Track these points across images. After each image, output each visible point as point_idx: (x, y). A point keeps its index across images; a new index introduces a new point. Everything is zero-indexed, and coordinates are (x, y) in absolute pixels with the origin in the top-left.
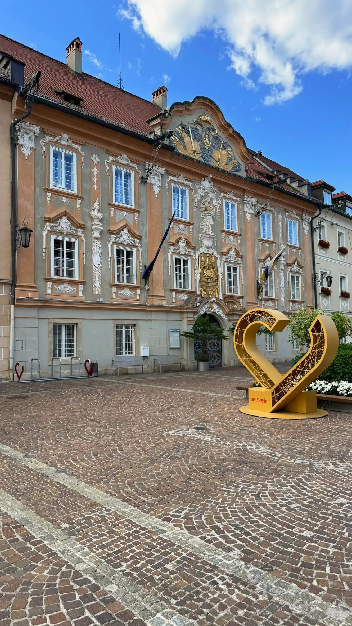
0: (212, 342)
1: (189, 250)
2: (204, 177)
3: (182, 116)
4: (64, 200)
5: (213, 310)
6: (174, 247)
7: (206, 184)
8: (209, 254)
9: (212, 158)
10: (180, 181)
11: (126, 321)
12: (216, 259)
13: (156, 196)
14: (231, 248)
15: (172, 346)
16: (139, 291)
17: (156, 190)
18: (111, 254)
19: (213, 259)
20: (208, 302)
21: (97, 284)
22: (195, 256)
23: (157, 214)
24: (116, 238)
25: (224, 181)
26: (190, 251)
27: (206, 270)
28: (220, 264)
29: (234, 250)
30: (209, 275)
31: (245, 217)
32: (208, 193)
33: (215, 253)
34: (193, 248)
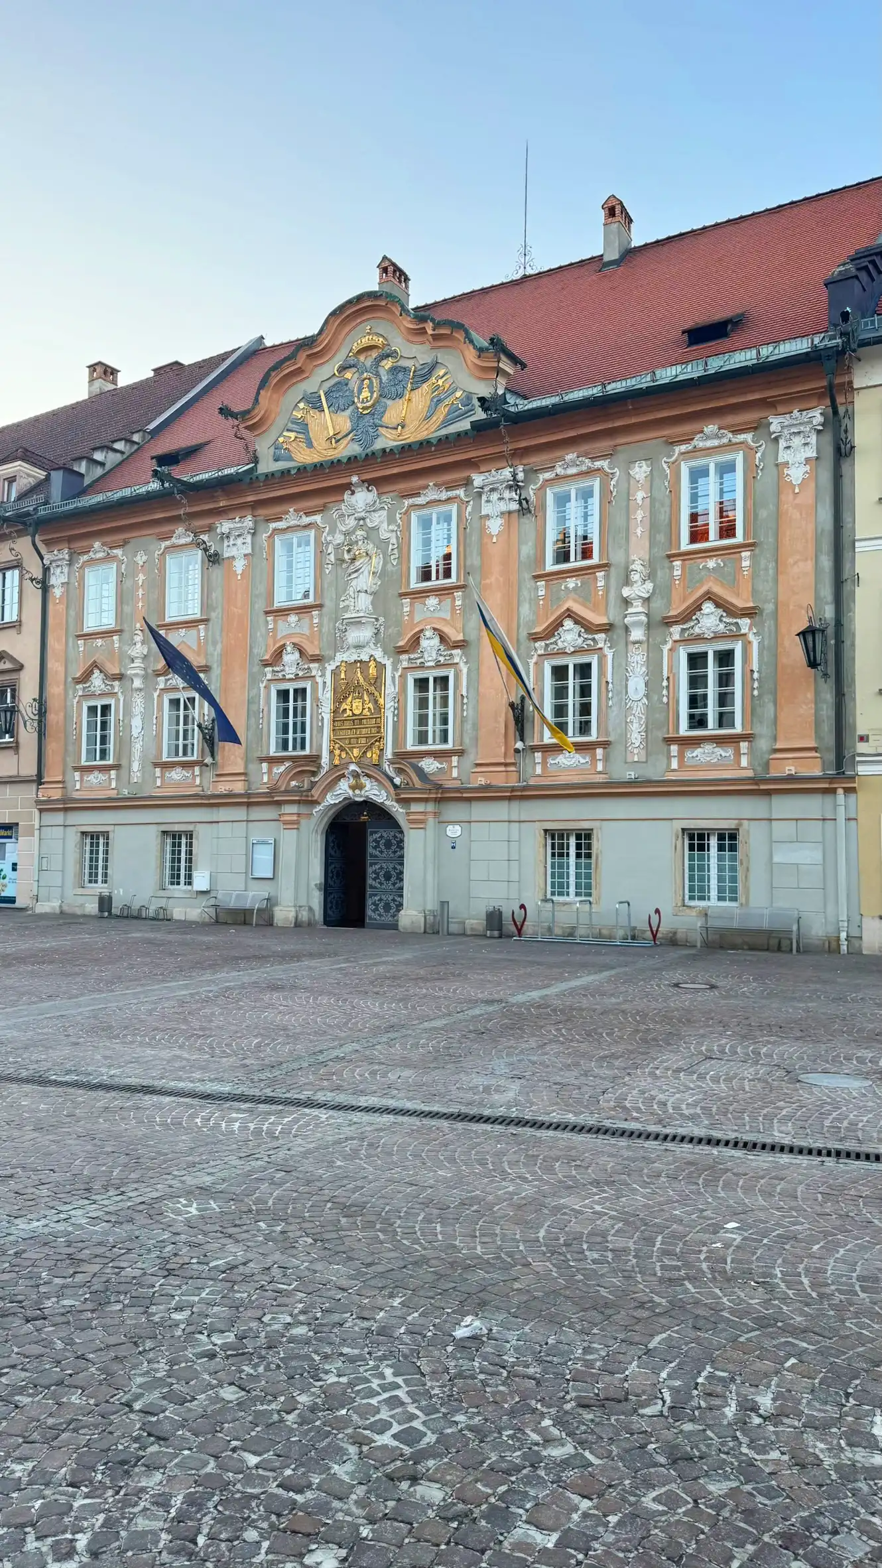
0: (381, 868)
1: (306, 666)
2: (348, 486)
3: (308, 377)
4: (99, 642)
5: (363, 792)
6: (271, 669)
7: (362, 498)
8: (361, 661)
9: (382, 426)
10: (292, 523)
11: (176, 825)
12: (381, 667)
13: (239, 577)
14: (422, 631)
15: (257, 875)
16: (197, 769)
17: (239, 566)
18: (158, 713)
19: (372, 671)
20: (343, 776)
21: (136, 766)
22: (323, 675)
23: (240, 611)
24: (167, 680)
25: (395, 471)
26: (309, 668)
27: (350, 699)
28: (393, 678)
29: (428, 633)
30: (357, 712)
31: (483, 530)
32: (364, 519)
33: (379, 654)
34: (317, 659)
